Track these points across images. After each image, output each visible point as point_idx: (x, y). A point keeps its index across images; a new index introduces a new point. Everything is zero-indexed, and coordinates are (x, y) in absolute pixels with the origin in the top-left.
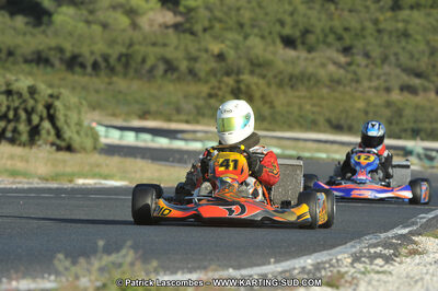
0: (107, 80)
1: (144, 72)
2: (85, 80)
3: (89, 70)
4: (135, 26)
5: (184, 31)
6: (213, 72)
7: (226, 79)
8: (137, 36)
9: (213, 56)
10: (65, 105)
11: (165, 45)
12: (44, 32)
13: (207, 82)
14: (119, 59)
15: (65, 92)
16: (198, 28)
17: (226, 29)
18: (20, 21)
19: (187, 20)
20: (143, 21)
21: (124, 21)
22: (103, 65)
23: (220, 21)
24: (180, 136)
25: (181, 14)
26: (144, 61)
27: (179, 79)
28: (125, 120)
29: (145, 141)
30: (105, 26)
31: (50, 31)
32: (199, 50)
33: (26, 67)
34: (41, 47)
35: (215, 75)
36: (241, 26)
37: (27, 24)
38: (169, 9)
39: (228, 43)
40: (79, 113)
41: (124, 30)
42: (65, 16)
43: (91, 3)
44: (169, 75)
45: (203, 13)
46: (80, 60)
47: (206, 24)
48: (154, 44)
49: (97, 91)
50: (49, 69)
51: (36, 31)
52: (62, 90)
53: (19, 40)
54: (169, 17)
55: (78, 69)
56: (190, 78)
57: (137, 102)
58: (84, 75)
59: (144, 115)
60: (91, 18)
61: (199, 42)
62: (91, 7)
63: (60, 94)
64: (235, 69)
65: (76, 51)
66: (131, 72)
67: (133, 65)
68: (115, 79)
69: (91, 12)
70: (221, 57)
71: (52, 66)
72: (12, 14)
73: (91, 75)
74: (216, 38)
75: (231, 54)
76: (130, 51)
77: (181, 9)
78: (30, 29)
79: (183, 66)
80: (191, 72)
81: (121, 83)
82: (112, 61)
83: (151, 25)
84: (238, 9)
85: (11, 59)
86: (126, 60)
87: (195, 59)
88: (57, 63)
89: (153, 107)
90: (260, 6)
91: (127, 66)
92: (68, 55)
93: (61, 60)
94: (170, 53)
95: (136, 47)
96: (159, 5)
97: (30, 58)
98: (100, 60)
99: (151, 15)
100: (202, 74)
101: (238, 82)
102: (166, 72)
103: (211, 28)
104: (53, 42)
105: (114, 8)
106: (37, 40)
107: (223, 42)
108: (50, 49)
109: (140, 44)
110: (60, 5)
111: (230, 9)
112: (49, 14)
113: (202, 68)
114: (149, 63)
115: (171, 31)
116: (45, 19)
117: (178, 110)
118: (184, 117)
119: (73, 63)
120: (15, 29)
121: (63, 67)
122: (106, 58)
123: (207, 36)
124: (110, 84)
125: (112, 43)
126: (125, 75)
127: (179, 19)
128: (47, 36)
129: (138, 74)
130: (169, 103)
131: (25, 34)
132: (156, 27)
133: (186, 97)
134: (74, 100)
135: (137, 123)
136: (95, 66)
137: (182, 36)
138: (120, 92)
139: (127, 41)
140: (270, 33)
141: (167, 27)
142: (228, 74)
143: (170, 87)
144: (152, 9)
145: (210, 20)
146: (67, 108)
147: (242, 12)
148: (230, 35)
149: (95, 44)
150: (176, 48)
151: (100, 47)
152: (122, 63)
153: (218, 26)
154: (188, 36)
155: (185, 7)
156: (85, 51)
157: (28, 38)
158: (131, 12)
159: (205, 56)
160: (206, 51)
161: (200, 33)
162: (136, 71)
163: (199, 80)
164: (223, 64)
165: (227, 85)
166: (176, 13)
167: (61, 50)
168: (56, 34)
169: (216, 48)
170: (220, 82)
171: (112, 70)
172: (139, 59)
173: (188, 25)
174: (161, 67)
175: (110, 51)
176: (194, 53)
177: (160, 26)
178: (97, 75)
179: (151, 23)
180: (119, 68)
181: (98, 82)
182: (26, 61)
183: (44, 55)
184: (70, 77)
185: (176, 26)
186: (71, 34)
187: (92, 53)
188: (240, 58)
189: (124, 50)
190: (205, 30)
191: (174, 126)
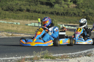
0: (63, 17)
1: (70, 15)
2: (60, 17)
3: (60, 15)
4: (69, 7)
5: (77, 8)
6: (83, 15)
7: (85, 16)
8: (69, 9)
9: (83, 12)
11: (74, 10)
12: (52, 9)
13: (81, 17)
14: (66, 13)
16: (80, 7)
17: (85, 7)
18: (48, 7)
19: (78, 6)
20: (70, 6)
21: (67, 6)
22: (63, 14)
23: (84, 6)
24: (76, 26)
25: (77, 5)
26: (70, 13)
27: (76, 16)
28: (66, 24)
29: (69, 27)
30: (63, 7)
31: (53, 8)
32: (80, 11)
33: (49, 15)
34: (52, 11)
35: (83, 16)
36: (88, 7)
37: (49, 7)
38: (75, 4)
39: (85, 10)
41: (67, 8)
43: (61, 3)
44: (75, 16)
45: (81, 5)
46: (59, 13)
47: (81, 6)
48: (72, 10)
49: (62, 19)
50: (53, 15)
51: (51, 8)
52: (54, 19)
53: (48, 10)
54: (75, 5)
55: (58, 15)
56: (78, 16)
57: (69, 20)
58: (60, 16)
59: (70, 23)
60: (61, 6)
61: (80, 10)
62: (61, 4)
64: (86, 14)
65: (58, 12)
66: (68, 15)
67: (68, 14)
68: (65, 16)
69: (61, 5)
70: (84, 12)
71: (54, 14)
72: (47, 5)
73: (61, 16)
74: (83, 9)
75: (86, 12)
76: (68, 11)
77: (77, 4)
78: (50, 8)
79: (77, 14)
80: (79, 15)
81: (66, 17)
82: (64, 13)
83: (71, 7)
84: (87, 4)
85: (47, 13)
86: (67, 13)
87: (79, 13)
88: (55, 14)
89: (72, 21)
90: (91, 3)
91: (67, 14)
92: (57, 12)
93: (55, 13)
94: (75, 12)
95: (69, 11)
96: (73, 3)
97: (50, 13)
98: (62, 13)
99: (71, 5)
100: (81, 15)
101: (87, 17)
102: (74, 15)
103: (82, 7)
104: (54, 10)
105: (65, 4)
106: (51, 10)
107: (84, 10)
108: (54, 11)
109: (69, 10)
110: (55, 4)
111: (86, 4)
113: (80, 14)
114: (71, 13)
115: (75, 8)
116: (53, 6)
117: (76, 22)
118: (77, 23)
119: (58, 14)
120: (47, 8)
121: (56, 15)
122: (63, 13)
123: (82, 9)
124: (64, 17)
125: (64, 10)
126: (67, 16)
127: (76, 6)
128: (53, 9)
129: (69, 16)
130: (74, 21)
131: (49, 9)
132: (72, 7)
133: (78, 19)
135: (69, 24)
136: (61, 14)
137: (77, 9)
138: (66, 19)
139: (67, 10)
140: (93, 8)
141: (74, 7)
142: (85, 15)
143: (75, 18)
144: (72, 4)
145: (82, 6)
147: (88, 4)
148: (86, 8)
150: (76, 11)
151: (62, 11)
152: (66, 14)
153: (83, 7)
154: (78, 9)
155: (78, 4)
156: (60, 12)
157: (50, 9)
158: (68, 5)
159: (81, 12)
160: (81, 11)
162: (69, 15)
163: (80, 16)
164: (84, 14)
165: (85, 17)
166: (76, 5)
167: (55, 12)
168: (55, 9)
169: (83, 11)
170: (84, 17)
171: (64, 15)
172: (69, 13)
173: (78, 7)
174: (73, 14)
175: (64, 12)
177: (73, 7)
178: (62, 16)
179: (71, 6)
180: (66, 15)
181: (62, 17)
182: (49, 14)
183: (52, 12)
185: (76, 7)
186: (57, 9)
187: (61, 12)
188: (87, 12)
189: (66, 11)
190: (81, 8)
191: (75, 25)
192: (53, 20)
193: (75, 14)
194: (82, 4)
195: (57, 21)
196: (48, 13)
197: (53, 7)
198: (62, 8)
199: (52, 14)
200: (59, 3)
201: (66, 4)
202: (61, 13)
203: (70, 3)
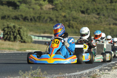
0: (34, 23)
1: (44, 21)
2: (28, 23)
3: (30, 21)
4: (41, 9)
5: (55, 10)
8: (42, 11)
9: (63, 16)
10: (23, 31)
11: (50, 14)
12: (17, 11)
14: (37, 18)
15: (23, 27)
16: (58, 9)
17: (66, 9)
18: (11, 8)
19: (56, 7)
20: (44, 7)
22: (33, 19)
25: (54, 5)
26: (44, 18)
28: (39, 34)
30: (33, 9)
31: (19, 11)
32: (59, 15)
33: (13, 20)
34: (16, 15)
36: (70, 8)
37: (13, 9)
38: (50, 4)
39: (67, 13)
40: (27, 32)
41: (38, 10)
42: (23, 6)
44: (51, 22)
46: (27, 18)
47: (61, 8)
48: (47, 14)
49: (32, 26)
50: (19, 21)
52: (22, 26)
53: (11, 13)
54: (51, 6)
55: (26, 21)
57: (42, 29)
58: (28, 22)
59: (44, 33)
60: (30, 7)
61: (59, 13)
62: (30, 4)
63: (22, 27)
65: (26, 16)
68: (36, 23)
70: (65, 17)
71: (20, 20)
72: (9, 6)
73: (30, 22)
74: (63, 11)
75: (67, 16)
76: (40, 15)
77: (54, 4)
78: (13, 10)
79: (55, 19)
80: (57, 21)
81: (38, 24)
83: (46, 9)
84: (69, 4)
85: (9, 18)
86: (39, 18)
88: (21, 19)
89: (47, 30)
90: (75, 3)
91: (39, 19)
92: (24, 17)
93: (22, 18)
94: (51, 16)
95: (42, 14)
96: (48, 3)
97: (14, 18)
98: (32, 18)
99: (46, 5)
101: (69, 23)
102: (50, 21)
104: (20, 14)
105: (36, 4)
107: (65, 12)
108: (19, 15)
109: (43, 13)
112: (19, 6)
113: (60, 19)
115: (51, 10)
116: (17, 7)
119: (25, 19)
120: (9, 10)
121: (23, 20)
122: (34, 18)
123: (61, 11)
124: (35, 24)
125: (35, 13)
126: (39, 22)
127: (53, 7)
128: (18, 12)
131: (12, 11)
132: (47, 9)
134: (25, 29)
136: (31, 20)
138: (38, 27)
139: (40, 13)
140: (78, 10)
141: (50, 9)
142: (67, 21)
144: (46, 4)
145: (62, 7)
146: (24, 31)
147: (70, 4)
149: (31, 14)
150: (53, 14)
151: (32, 15)
155: (55, 3)
156: (28, 16)
157: (13, 13)
158: (41, 5)
159: (60, 16)
160: (61, 15)
161: (59, 10)
162: (42, 21)
164: (65, 19)
165: (67, 24)
166: (52, 5)
167: (22, 16)
168: (21, 11)
169: (64, 14)
171: (36, 21)
172: (43, 18)
173: (56, 8)
174: (49, 20)
176: (58, 16)
177: (48, 8)
178: (32, 22)
179: (46, 8)
180: (37, 20)
181: (32, 24)
182: (13, 19)
183: (17, 17)
184: (25, 23)
185: (53, 9)
186: (24, 11)
187: (30, 16)
188: (70, 17)
190: (60, 9)
192: (21, 28)
193: (51, 19)
194: (61, 3)
195: (27, 30)
196: (11, 18)
197: (19, 9)
198: (31, 10)
199: (17, 20)
200: (27, 3)
201: (38, 3)
202: (30, 18)
203: (43, 2)
